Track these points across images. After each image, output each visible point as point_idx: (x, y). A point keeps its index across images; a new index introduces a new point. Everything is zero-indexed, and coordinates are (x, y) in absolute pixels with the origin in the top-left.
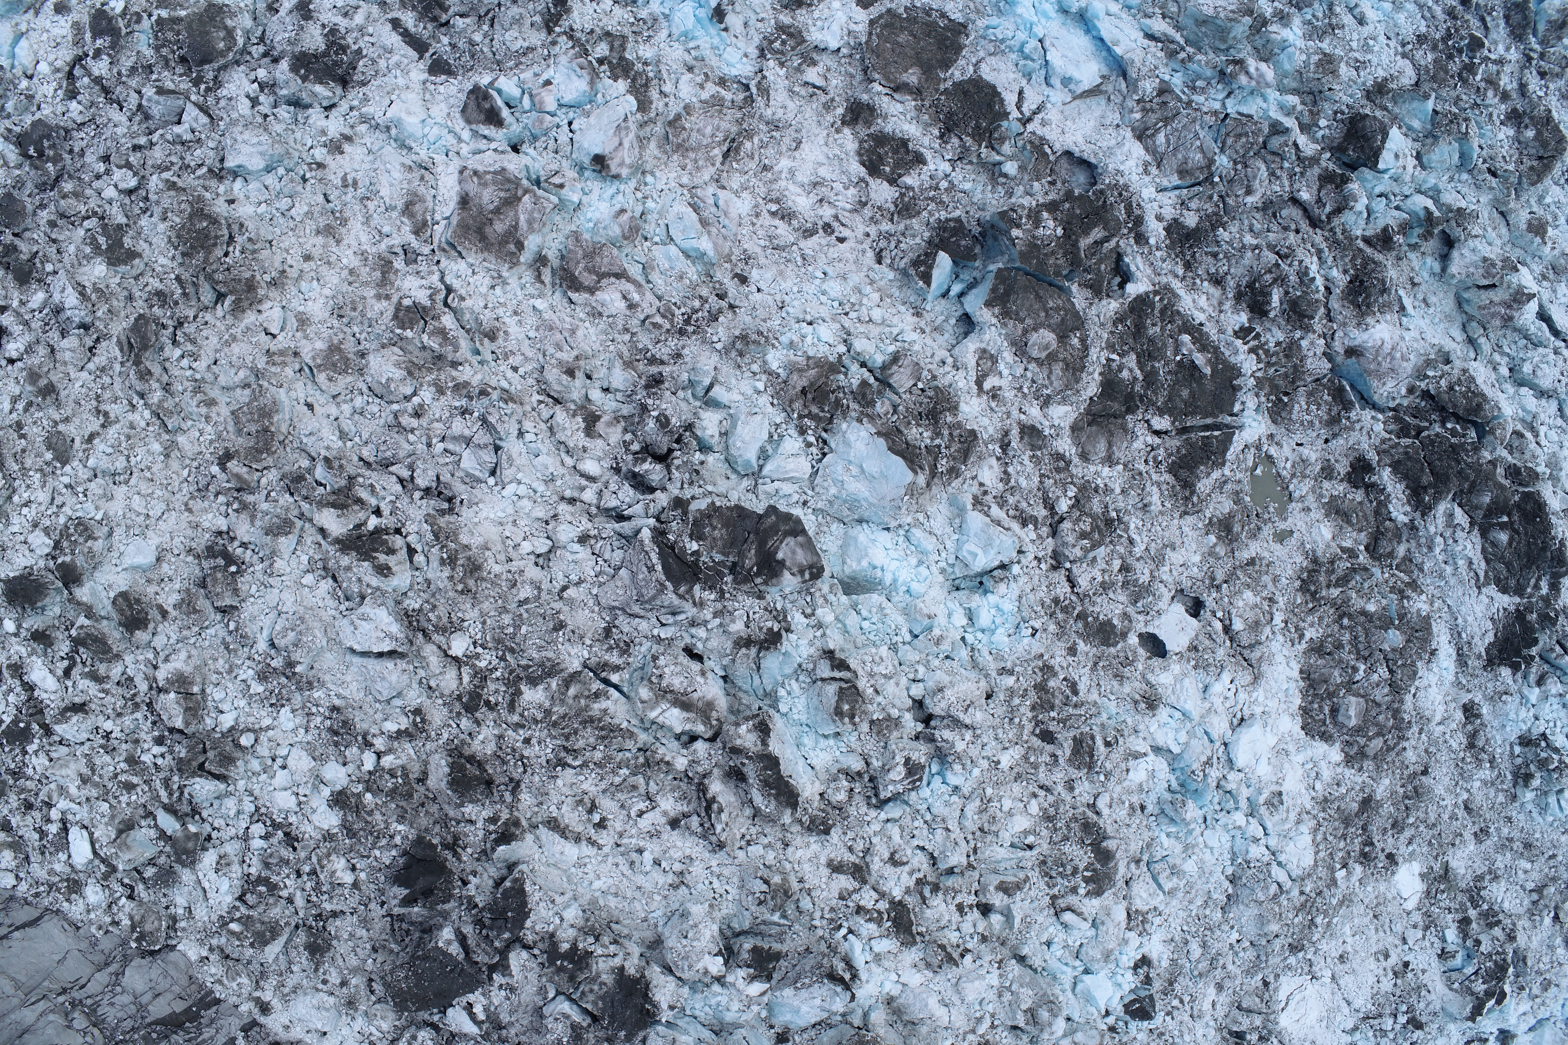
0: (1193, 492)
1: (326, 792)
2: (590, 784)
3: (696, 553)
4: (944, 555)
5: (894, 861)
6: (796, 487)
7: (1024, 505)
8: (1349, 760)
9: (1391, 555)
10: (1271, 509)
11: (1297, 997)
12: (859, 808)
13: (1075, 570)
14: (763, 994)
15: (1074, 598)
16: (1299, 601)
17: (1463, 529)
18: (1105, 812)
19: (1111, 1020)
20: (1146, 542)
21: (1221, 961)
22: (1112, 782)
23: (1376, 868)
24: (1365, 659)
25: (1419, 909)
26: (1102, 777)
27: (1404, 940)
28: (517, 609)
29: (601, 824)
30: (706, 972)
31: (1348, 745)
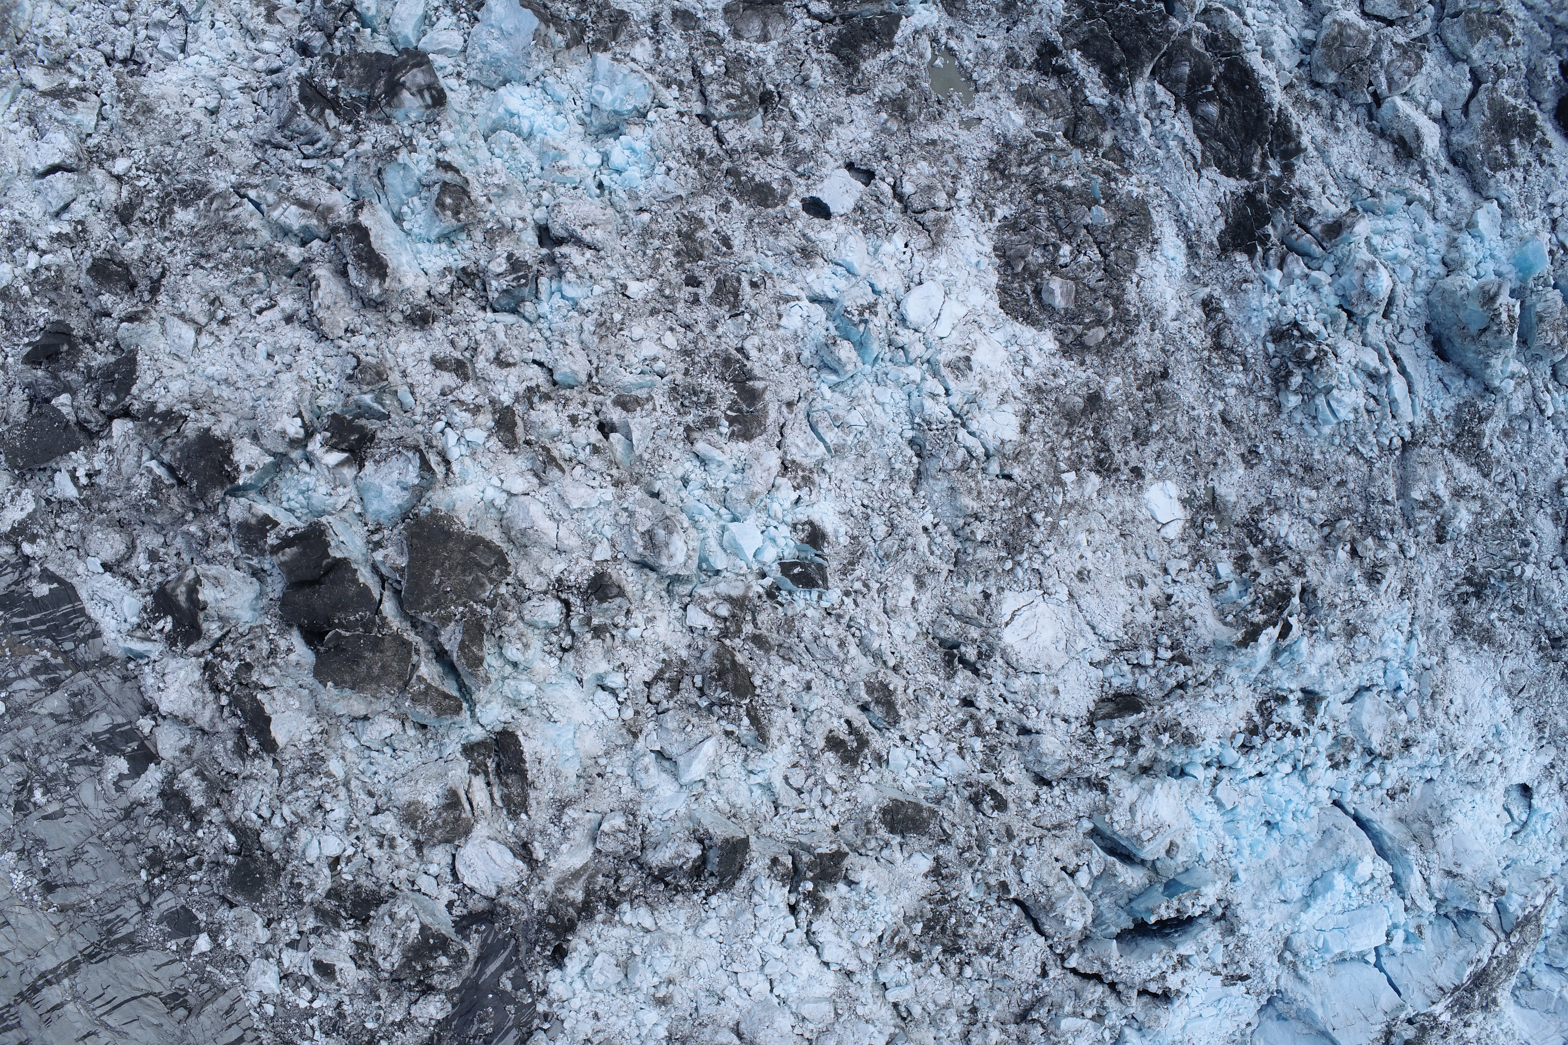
0: (856, 69)
2: (216, 282)
3: (335, 90)
4: (579, 102)
5: (501, 362)
6: (452, 61)
7: (672, 71)
8: (1066, 350)
9: (1095, 142)
10: (955, 98)
11: (1026, 613)
12: (465, 307)
13: (723, 126)
14: (341, 464)
15: (721, 152)
16: (986, 178)
17: (1169, 107)
18: (753, 353)
19: (767, 582)
20: (811, 116)
21: (910, 541)
22: (760, 324)
23: (1117, 480)
24: (1069, 239)
25: (1184, 540)
26: (747, 316)
27: (1166, 571)
28: (178, 142)
29: (225, 321)
30: (283, 433)
31: (1063, 332)
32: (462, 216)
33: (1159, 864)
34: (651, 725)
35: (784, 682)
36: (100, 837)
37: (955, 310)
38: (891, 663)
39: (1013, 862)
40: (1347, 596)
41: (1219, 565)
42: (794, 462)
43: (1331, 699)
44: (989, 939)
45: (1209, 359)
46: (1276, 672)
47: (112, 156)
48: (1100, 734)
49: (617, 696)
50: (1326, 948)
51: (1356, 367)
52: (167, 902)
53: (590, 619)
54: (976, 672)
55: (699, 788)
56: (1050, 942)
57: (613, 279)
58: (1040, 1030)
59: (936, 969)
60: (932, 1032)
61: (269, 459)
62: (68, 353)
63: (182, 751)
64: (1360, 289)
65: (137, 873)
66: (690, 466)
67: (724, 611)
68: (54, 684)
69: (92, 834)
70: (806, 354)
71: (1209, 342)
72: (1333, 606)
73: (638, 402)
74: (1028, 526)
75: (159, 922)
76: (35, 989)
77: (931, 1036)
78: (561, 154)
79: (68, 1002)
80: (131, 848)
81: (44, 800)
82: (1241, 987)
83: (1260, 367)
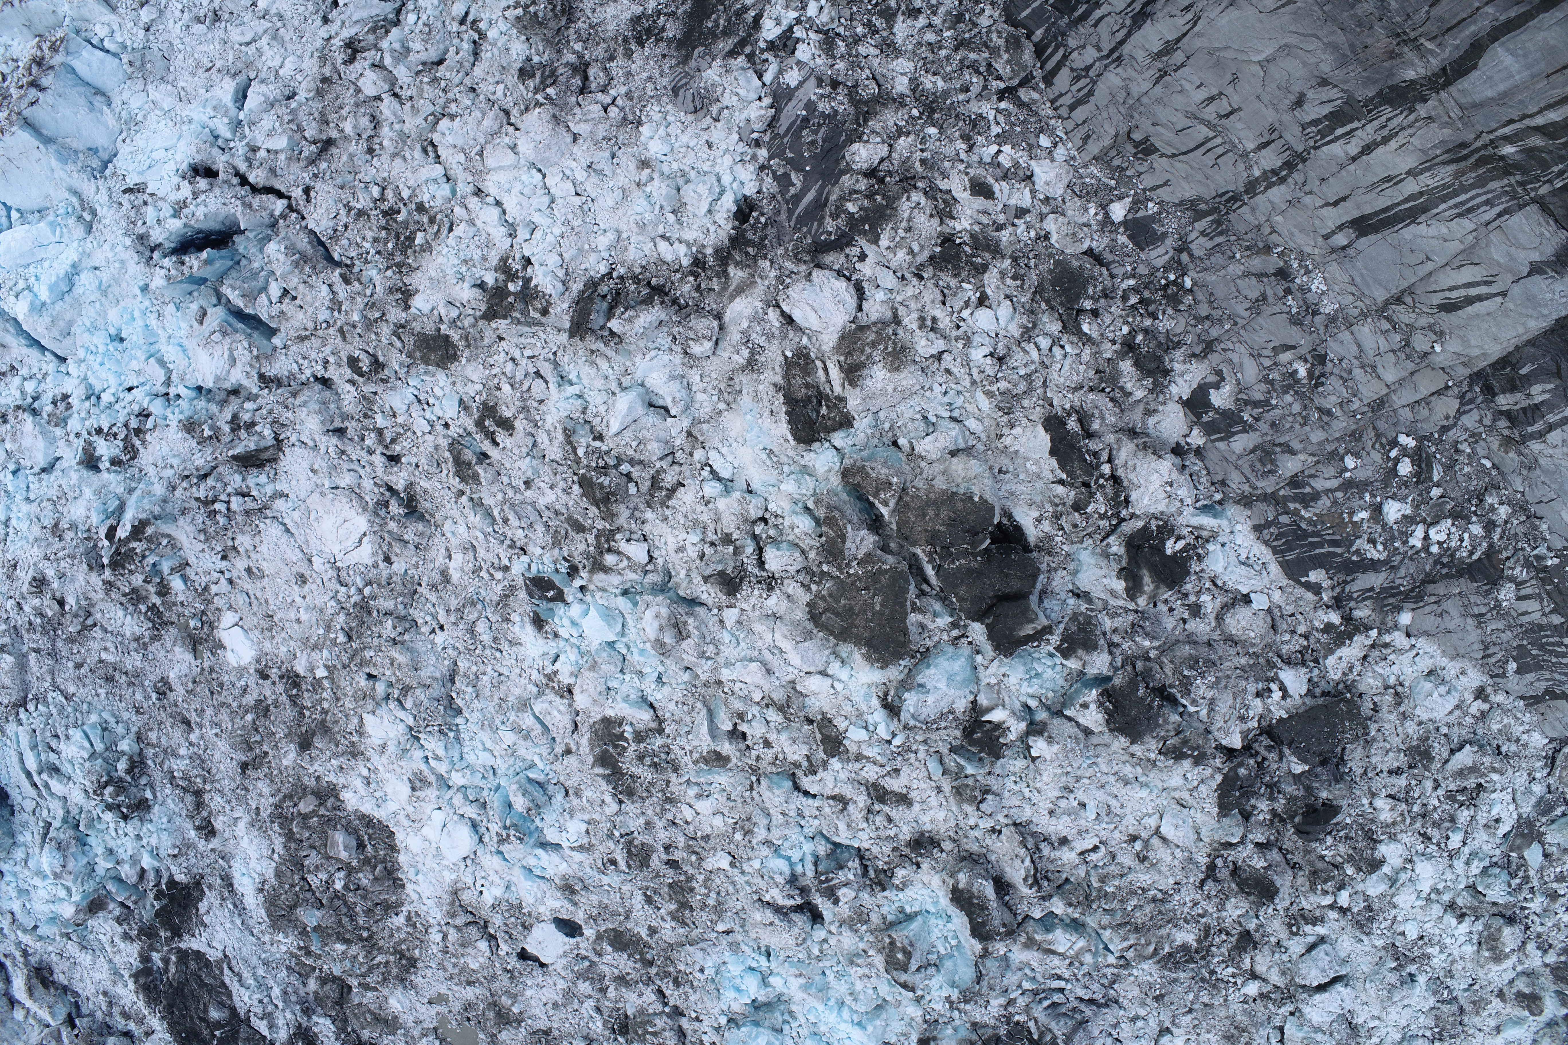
1: (1386, 869)
2: (1143, 878)
4: (794, 1034)
5: (842, 801)
8: (333, 791)
9: (323, 982)
10: (454, 1023)
11: (349, 545)
12: (882, 853)
13: (659, 1007)
14: (989, 710)
15: (659, 983)
16: (417, 952)
17: (256, 1015)
18: (608, 799)
19: (577, 583)
20: (583, 1011)
21: (452, 619)
22: (605, 826)
23: (280, 668)
24: (336, 895)
25: (218, 609)
26: (617, 834)
27: (230, 581)
28: (1195, 1007)
29: (1134, 838)
30: (1050, 740)
31: (338, 808)
32: (887, 940)
33: (214, 300)
34: (678, 442)
35: (551, 488)
36: (1236, 323)
37: (431, 831)
38: (464, 499)
39: (340, 304)
40: (62, 564)
41: (182, 586)
42: (562, 697)
43: (74, 462)
44: (360, 224)
45: (205, 782)
46: (120, 490)
47: (1264, 996)
48: (267, 432)
49: (713, 472)
50: (53, 225)
51: (69, 778)
52: (1159, 255)
53: (735, 553)
54: (390, 489)
55: (626, 381)
56: (304, 224)
57: (743, 873)
58: (307, 134)
59: (405, 194)
60: (407, 128)
61: (1067, 712)
62: (1296, 814)
63: (1156, 411)
64: (68, 853)
65: (1194, 284)
66: (657, 696)
67: (610, 559)
68: (1294, 482)
69: (1244, 327)
70: (559, 797)
71: (207, 797)
72: (72, 557)
73: (706, 761)
74: (351, 629)
75: (1165, 235)
76: (1289, 165)
77: (407, 124)
78: (805, 988)
79: (1254, 151)
80: (1204, 310)
81: (1295, 365)
82: (131, 181)
83: (157, 775)
